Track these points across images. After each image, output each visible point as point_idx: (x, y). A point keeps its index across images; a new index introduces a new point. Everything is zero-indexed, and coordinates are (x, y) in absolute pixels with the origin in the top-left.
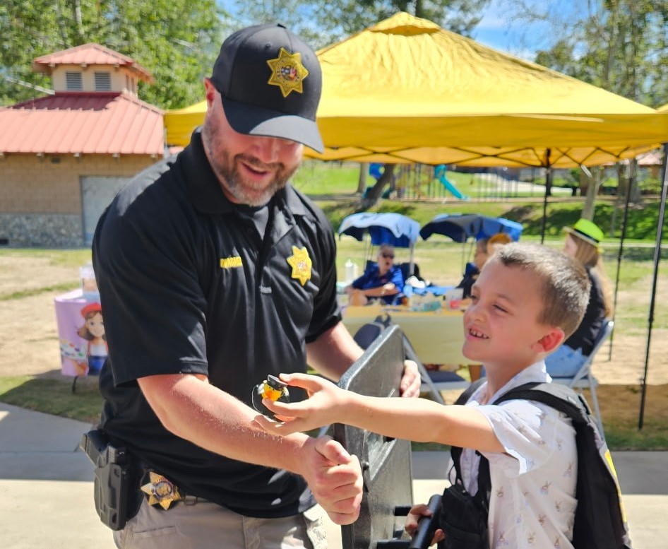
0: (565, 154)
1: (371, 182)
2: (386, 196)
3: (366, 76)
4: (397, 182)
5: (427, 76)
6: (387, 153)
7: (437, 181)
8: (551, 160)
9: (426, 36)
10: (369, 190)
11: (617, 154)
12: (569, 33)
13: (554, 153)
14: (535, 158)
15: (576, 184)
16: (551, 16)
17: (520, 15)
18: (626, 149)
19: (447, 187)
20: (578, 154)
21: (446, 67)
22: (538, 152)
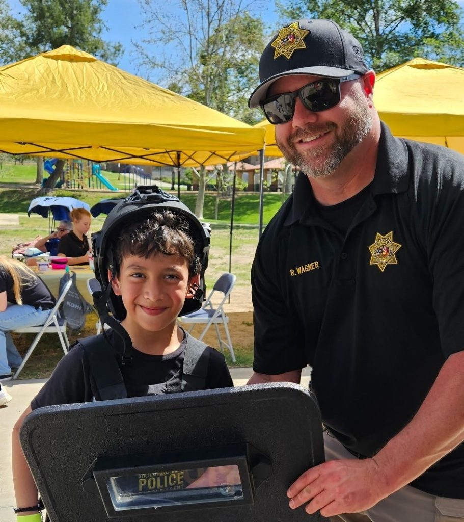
0: (190, 158)
1: (46, 175)
2: (59, 186)
3: (43, 90)
4: (66, 177)
5: (90, 94)
6: (61, 151)
7: (95, 177)
8: (181, 162)
9: (86, 64)
10: (45, 181)
11: (227, 157)
12: (179, 77)
13: (182, 156)
14: (169, 160)
15: (190, 182)
16: (167, 64)
17: (145, 63)
18: (233, 155)
19: (102, 181)
20: (201, 157)
21: (103, 88)
22: (171, 156)
